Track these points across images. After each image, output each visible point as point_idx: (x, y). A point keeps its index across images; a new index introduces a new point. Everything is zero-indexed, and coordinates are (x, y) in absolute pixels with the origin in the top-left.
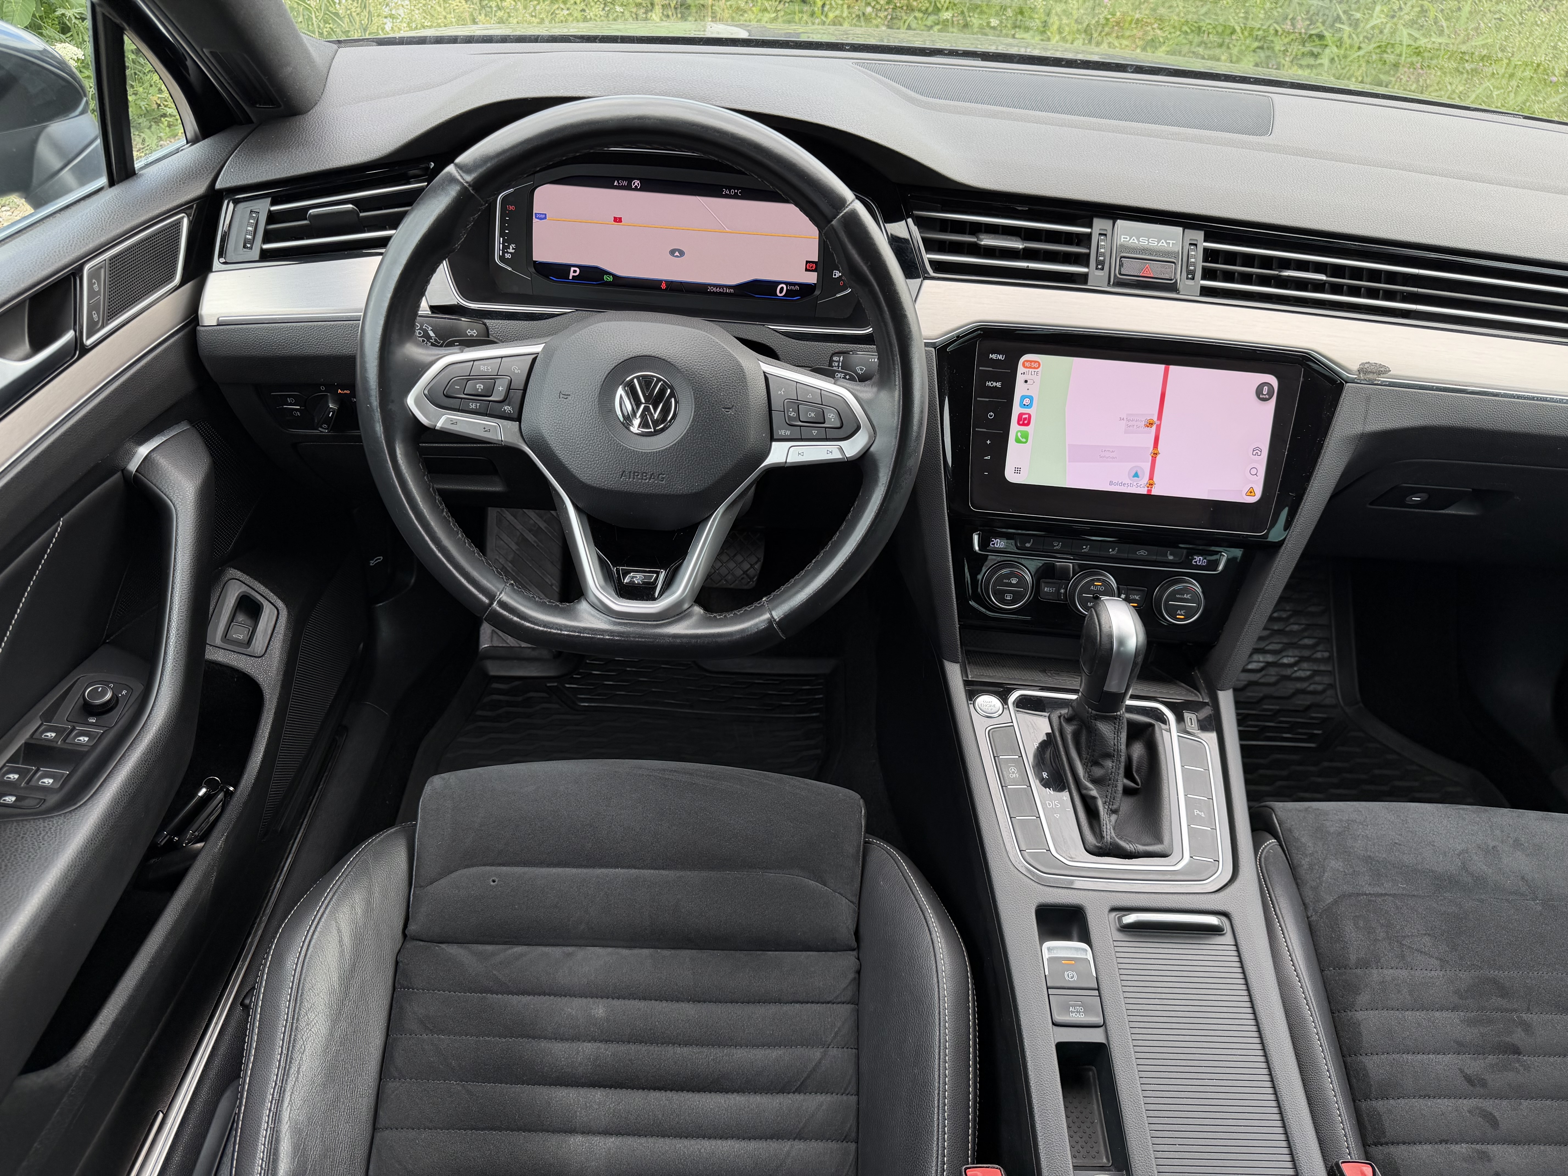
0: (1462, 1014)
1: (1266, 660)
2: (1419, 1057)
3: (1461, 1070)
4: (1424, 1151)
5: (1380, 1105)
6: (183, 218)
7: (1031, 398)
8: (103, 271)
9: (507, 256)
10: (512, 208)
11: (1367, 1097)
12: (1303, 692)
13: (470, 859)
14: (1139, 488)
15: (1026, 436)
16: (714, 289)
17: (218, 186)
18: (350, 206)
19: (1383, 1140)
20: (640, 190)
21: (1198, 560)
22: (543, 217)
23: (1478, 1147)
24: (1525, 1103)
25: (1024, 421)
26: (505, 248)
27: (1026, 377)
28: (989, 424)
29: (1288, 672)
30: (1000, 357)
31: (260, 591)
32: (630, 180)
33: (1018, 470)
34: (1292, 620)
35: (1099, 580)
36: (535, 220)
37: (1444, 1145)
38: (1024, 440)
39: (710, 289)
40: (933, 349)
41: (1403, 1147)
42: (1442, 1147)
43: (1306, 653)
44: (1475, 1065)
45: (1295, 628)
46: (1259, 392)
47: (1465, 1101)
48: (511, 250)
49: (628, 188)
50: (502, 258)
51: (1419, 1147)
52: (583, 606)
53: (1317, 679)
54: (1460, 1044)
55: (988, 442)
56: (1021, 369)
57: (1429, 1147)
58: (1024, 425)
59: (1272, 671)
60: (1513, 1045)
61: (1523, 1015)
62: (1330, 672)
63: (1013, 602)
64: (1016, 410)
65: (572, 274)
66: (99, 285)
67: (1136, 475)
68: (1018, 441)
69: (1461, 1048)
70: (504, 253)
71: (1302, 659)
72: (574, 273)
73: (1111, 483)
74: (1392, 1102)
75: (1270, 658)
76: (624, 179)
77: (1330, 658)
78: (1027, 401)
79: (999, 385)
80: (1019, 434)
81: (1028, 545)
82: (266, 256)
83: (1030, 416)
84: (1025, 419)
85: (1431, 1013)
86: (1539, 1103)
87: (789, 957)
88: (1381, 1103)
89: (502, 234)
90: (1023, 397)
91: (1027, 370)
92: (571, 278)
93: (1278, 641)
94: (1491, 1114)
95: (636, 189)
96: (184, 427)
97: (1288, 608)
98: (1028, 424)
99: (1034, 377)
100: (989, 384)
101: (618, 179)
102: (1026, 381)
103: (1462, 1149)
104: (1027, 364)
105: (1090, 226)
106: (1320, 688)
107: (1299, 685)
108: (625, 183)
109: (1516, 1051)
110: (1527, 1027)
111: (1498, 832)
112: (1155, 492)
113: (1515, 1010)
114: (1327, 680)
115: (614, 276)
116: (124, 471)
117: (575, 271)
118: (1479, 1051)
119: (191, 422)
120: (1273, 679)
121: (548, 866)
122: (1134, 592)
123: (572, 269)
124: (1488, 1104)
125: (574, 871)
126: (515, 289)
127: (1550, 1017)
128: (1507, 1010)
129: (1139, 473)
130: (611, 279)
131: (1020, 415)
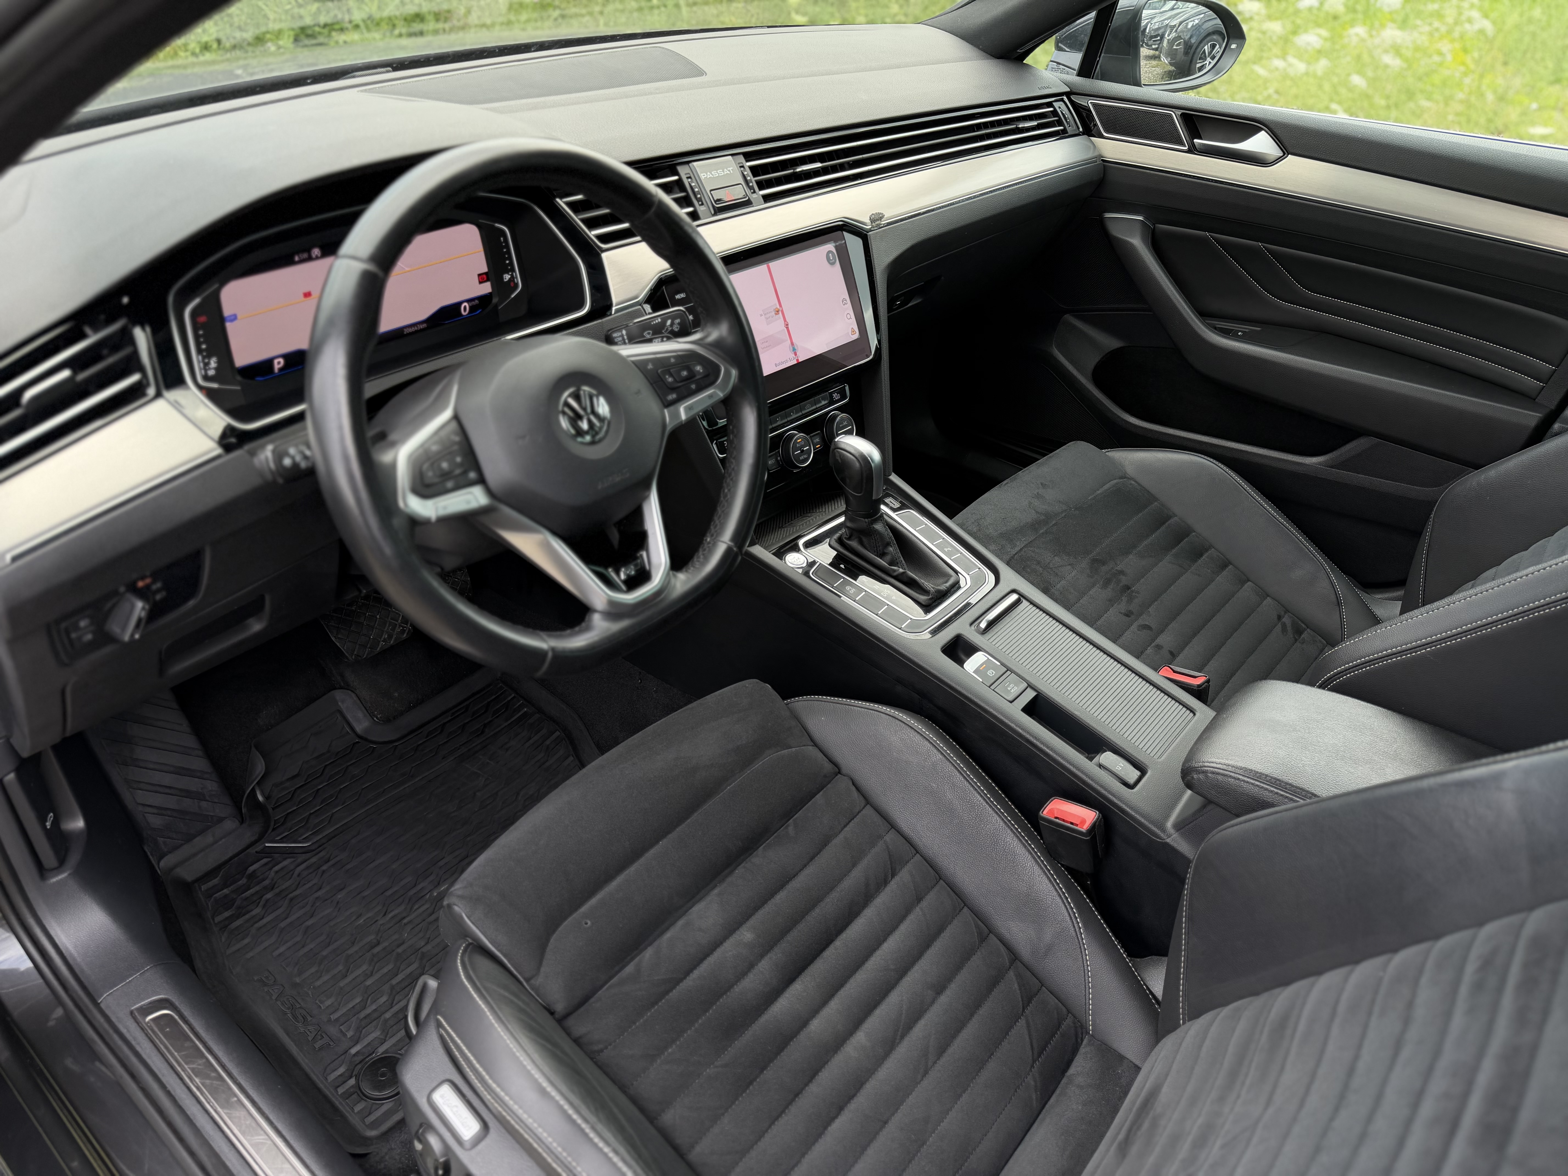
0: (1098, 585)
2: (1102, 619)
9: (209, 372)
10: (202, 320)
13: (552, 924)
14: (791, 361)
16: (410, 330)
18: (67, 372)
20: (321, 257)
22: (233, 318)
23: (1154, 644)
24: (1150, 610)
26: (206, 365)
30: (682, 295)
32: (309, 251)
35: (799, 438)
36: (226, 324)
37: (1144, 654)
39: (406, 331)
46: (827, 258)
47: (1133, 627)
48: (211, 365)
49: (310, 259)
50: (204, 376)
52: (592, 619)
60: (1125, 585)
61: (1117, 568)
65: (277, 367)
70: (206, 370)
72: (278, 364)
76: (303, 251)
86: (1154, 606)
89: (198, 351)
92: (276, 370)
94: (1145, 625)
95: (317, 258)
101: (298, 253)
103: (1149, 650)
105: (678, 173)
108: (305, 255)
110: (1123, 573)
112: (800, 359)
113: (1113, 568)
117: (279, 363)
118: (1117, 598)
121: (612, 880)
122: (815, 437)
123: (276, 361)
124: (1140, 621)
125: (632, 868)
127: (1125, 562)
128: (1110, 570)
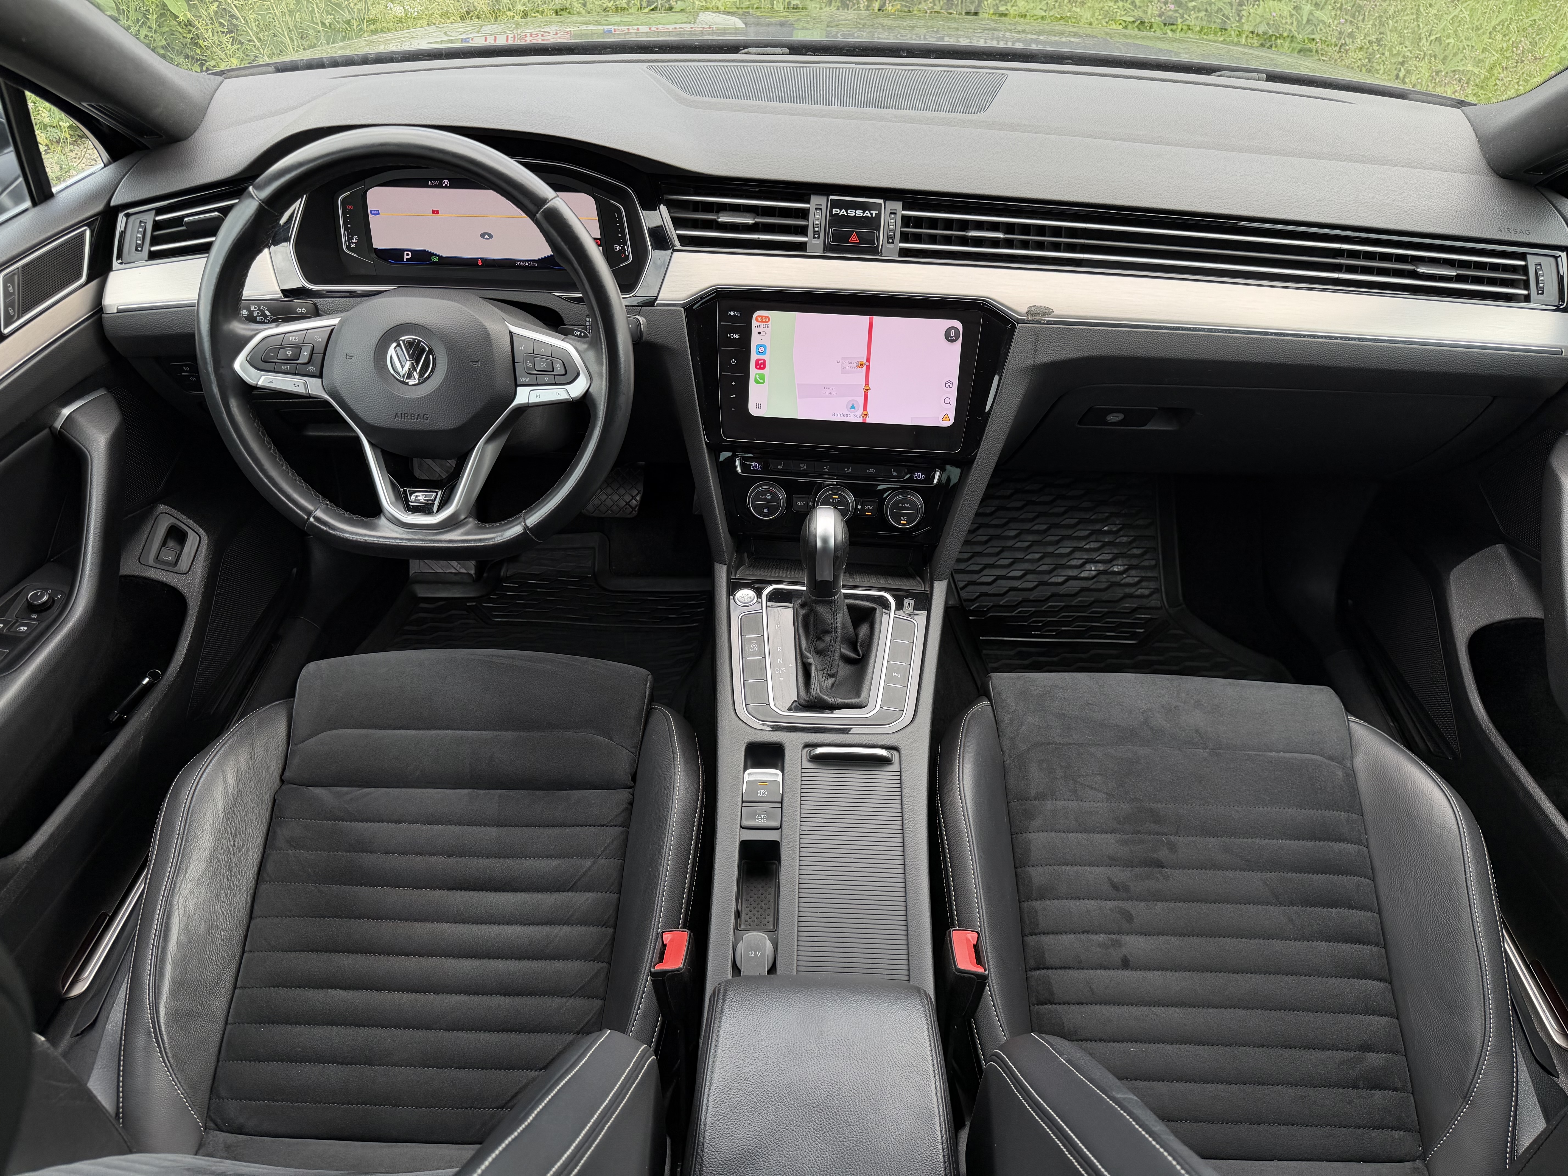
0: (1118, 836)
1: (1097, 568)
2: (1075, 868)
3: (1109, 879)
4: (1067, 939)
5: (1037, 904)
6: (85, 230)
7: (765, 346)
8: (16, 277)
9: (353, 245)
10: (351, 207)
11: (1029, 899)
12: (1131, 596)
13: (334, 723)
14: (856, 417)
15: (763, 377)
16: (522, 264)
17: (112, 203)
18: (216, 213)
19: (1036, 931)
20: (449, 187)
21: (918, 475)
22: (376, 213)
23: (1114, 937)
24: (1160, 904)
25: (761, 365)
26: (350, 239)
27: (759, 330)
28: (733, 368)
29: (1118, 578)
30: (737, 314)
31: (186, 522)
32: (440, 180)
33: (758, 406)
34: (1121, 533)
35: (835, 494)
36: (370, 216)
37: (1085, 935)
38: (762, 381)
39: (518, 265)
40: (682, 309)
41: (1051, 936)
42: (1083, 937)
43: (1134, 562)
44: (1120, 875)
45: (1125, 539)
46: (947, 335)
47: (1109, 902)
48: (354, 241)
49: (440, 186)
50: (348, 247)
51: (1064, 936)
52: (383, 521)
53: (1144, 584)
54: (1112, 859)
55: (733, 383)
56: (754, 323)
57: (1072, 936)
58: (760, 368)
59: (1103, 578)
60: (1158, 860)
61: (1172, 838)
62: (1157, 577)
63: (770, 514)
64: (754, 357)
65: (406, 257)
66: (14, 288)
67: (853, 407)
68: (757, 382)
69: (1113, 861)
70: (349, 243)
71: (1131, 567)
72: (407, 256)
73: (834, 414)
74: (1048, 902)
75: (1101, 567)
76: (435, 180)
77: (1155, 566)
78: (761, 349)
79: (737, 336)
80: (757, 376)
81: (780, 467)
82: (153, 256)
83: (765, 361)
84: (761, 364)
85: (1091, 835)
86: (1172, 904)
87: (577, 794)
88: (1039, 902)
89: (346, 229)
90: (758, 346)
91: (760, 324)
92: (405, 260)
93: (1109, 551)
94: (1128, 912)
95: (446, 187)
96: (101, 392)
97: (1118, 522)
98: (764, 368)
99: (766, 329)
100: (730, 336)
101: (431, 180)
102: (759, 333)
103: (1102, 937)
104: (760, 319)
105: (809, 202)
106: (1147, 592)
107: (1128, 590)
108: (437, 183)
109: (1160, 865)
110: (1172, 847)
111: (1183, 695)
112: (868, 421)
113: (1166, 834)
114: (1153, 585)
115: (439, 257)
116: (51, 428)
117: (408, 255)
118: (1128, 864)
119: (108, 388)
120: (1104, 586)
121: (394, 729)
122: (868, 503)
123: (406, 253)
124: (1127, 905)
125: (414, 732)
126: (363, 272)
127: (1194, 839)
128: (1158, 834)
129: (855, 405)
130: (437, 259)
131: (757, 361)
